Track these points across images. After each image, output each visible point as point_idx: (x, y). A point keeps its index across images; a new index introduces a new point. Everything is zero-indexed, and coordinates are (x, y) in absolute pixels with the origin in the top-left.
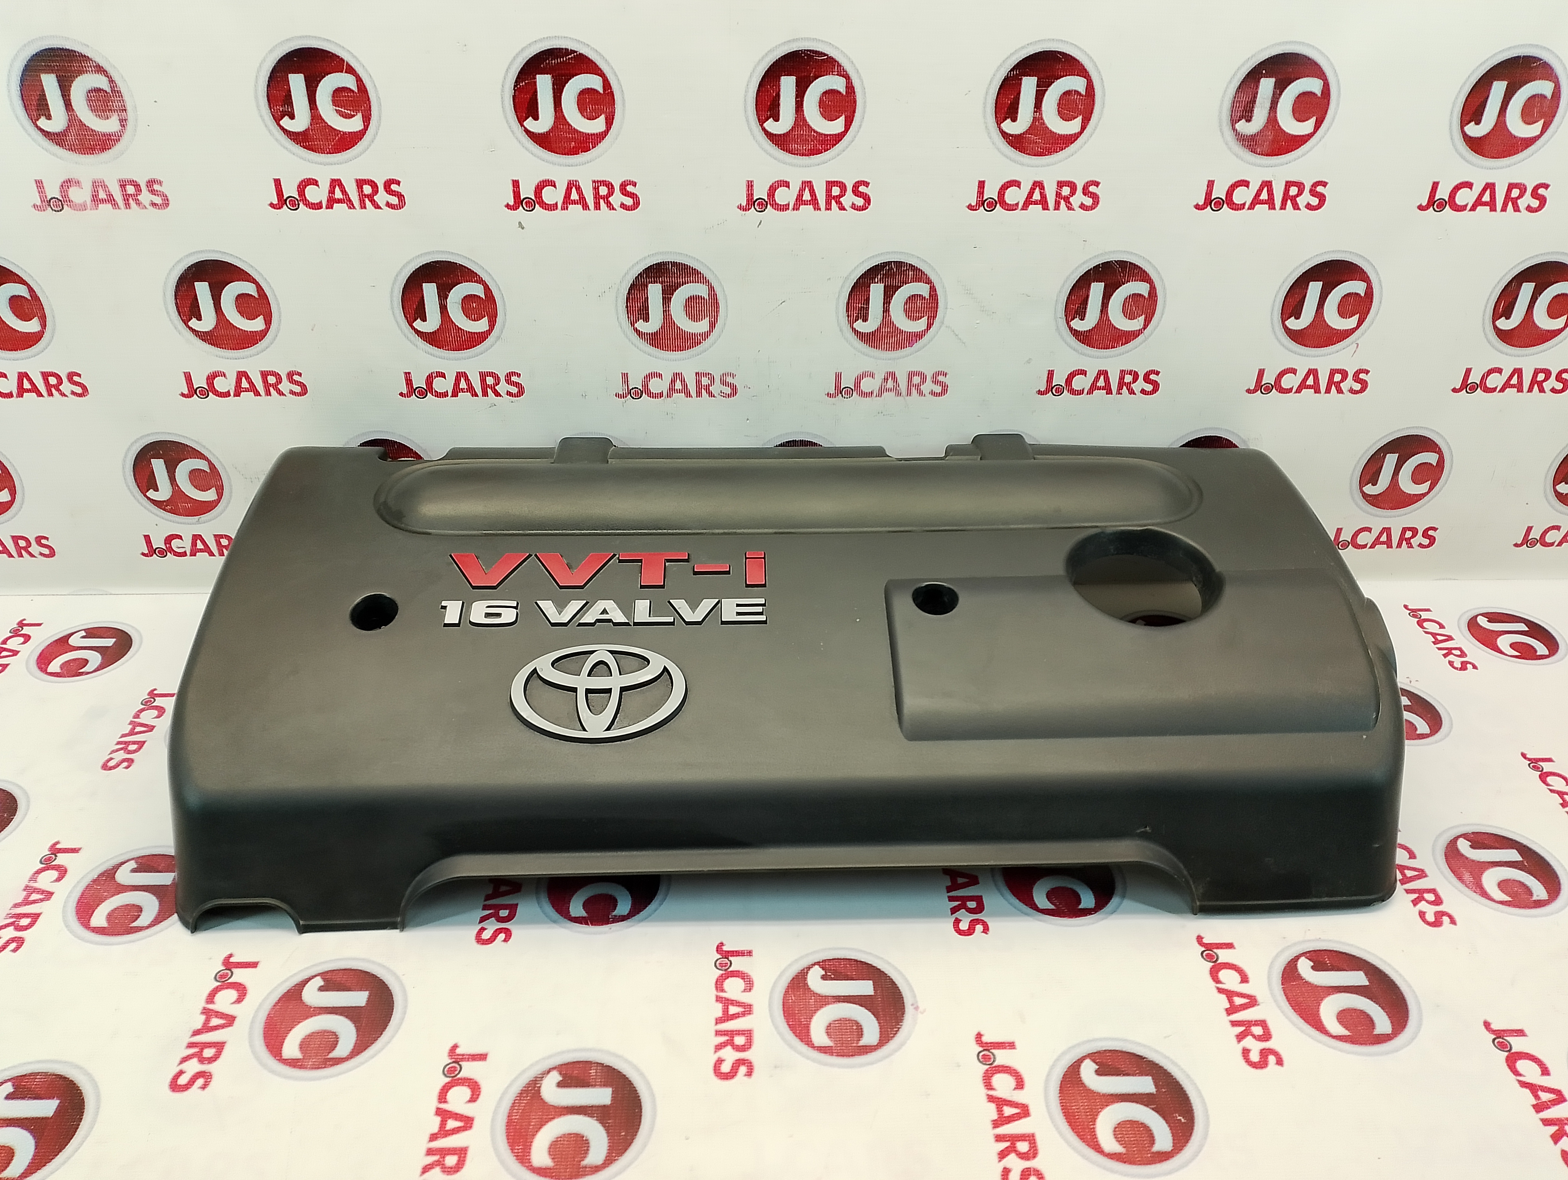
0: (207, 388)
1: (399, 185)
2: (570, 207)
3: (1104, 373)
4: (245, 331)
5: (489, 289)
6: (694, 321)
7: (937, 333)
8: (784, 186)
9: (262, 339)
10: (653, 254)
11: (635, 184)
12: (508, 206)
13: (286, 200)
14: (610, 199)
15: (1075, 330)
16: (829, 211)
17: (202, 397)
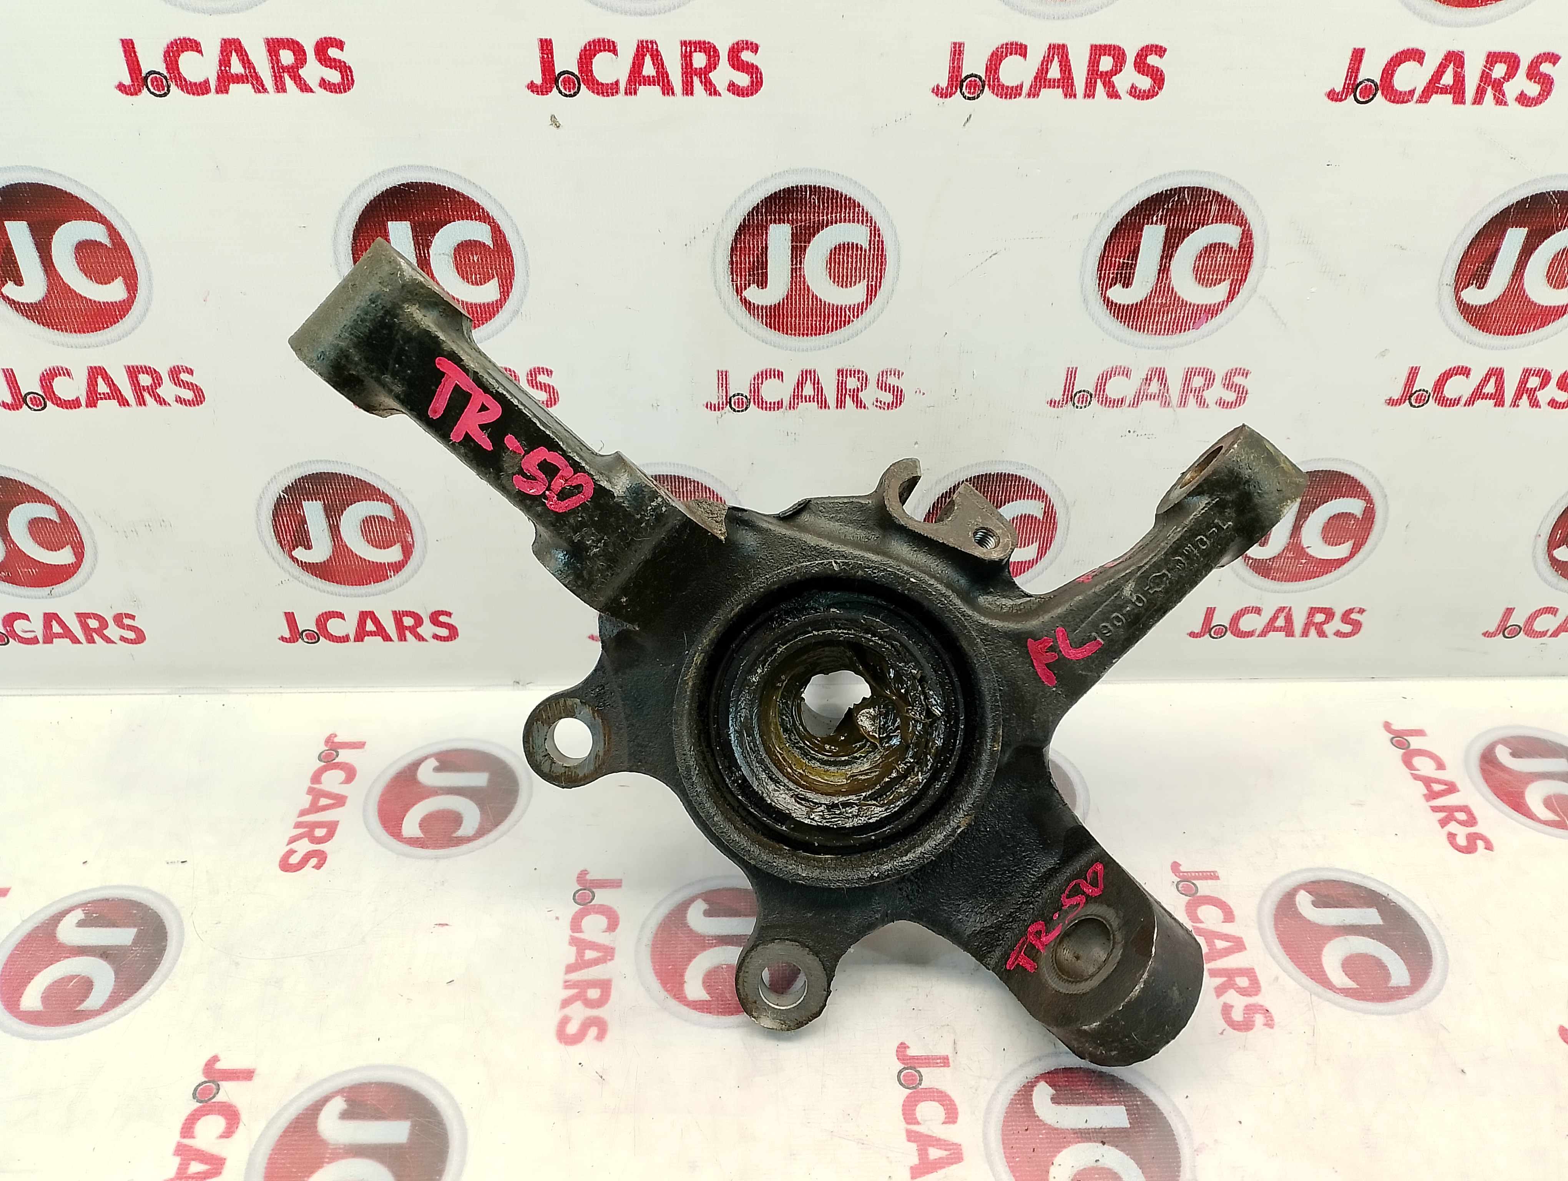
0: (43, 395)
1: (342, 50)
2: (642, 89)
3: (1497, 374)
4: (95, 302)
5: (500, 231)
6: (842, 286)
7: (1243, 307)
8: (1016, 54)
9: (125, 316)
10: (780, 174)
11: (754, 48)
12: (532, 87)
13: (146, 78)
14: (710, 74)
15: (1465, 303)
16: (1090, 100)
17: (36, 408)
